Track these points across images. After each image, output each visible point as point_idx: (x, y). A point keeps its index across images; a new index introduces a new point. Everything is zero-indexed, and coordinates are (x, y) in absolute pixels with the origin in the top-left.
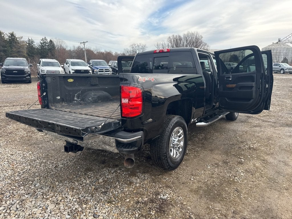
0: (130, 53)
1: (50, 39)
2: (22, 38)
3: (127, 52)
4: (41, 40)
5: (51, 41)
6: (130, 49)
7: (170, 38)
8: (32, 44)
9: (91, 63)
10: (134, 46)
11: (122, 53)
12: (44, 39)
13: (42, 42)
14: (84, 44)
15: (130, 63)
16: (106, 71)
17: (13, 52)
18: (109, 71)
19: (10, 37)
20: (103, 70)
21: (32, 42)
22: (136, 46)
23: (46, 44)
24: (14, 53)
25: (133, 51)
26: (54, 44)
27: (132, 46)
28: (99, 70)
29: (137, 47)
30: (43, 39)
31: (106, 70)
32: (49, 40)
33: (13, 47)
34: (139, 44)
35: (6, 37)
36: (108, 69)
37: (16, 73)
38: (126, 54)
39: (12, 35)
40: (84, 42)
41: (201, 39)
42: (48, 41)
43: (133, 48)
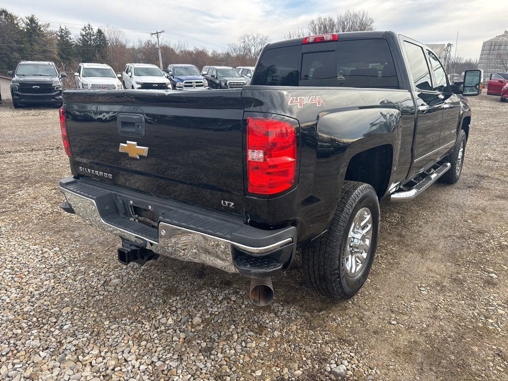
0: (238, 53)
1: (97, 29)
2: (48, 25)
3: (234, 50)
4: (83, 30)
5: (99, 31)
6: (239, 44)
7: (313, 22)
8: (67, 37)
9: (171, 71)
10: (246, 39)
11: (224, 53)
12: (87, 28)
13: (84, 33)
14: (158, 36)
15: (241, 70)
16: (197, 86)
17: (36, 53)
18: (202, 86)
19: (28, 25)
20: (191, 83)
21: (67, 33)
22: (250, 38)
23: (90, 37)
24: (36, 55)
25: (244, 48)
26: (104, 38)
27: (244, 39)
28: (186, 83)
29: (252, 41)
30: (85, 27)
31: (196, 82)
32: (95, 30)
33: (35, 44)
34: (255, 36)
35: (22, 25)
36: (201, 82)
37: (38, 88)
38: (231, 54)
39: (32, 20)
40: (157, 33)
41: (369, 25)
42: (95, 32)
43: (244, 42)
